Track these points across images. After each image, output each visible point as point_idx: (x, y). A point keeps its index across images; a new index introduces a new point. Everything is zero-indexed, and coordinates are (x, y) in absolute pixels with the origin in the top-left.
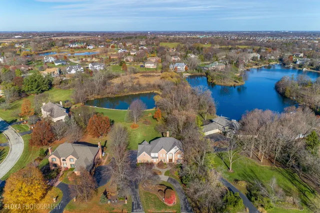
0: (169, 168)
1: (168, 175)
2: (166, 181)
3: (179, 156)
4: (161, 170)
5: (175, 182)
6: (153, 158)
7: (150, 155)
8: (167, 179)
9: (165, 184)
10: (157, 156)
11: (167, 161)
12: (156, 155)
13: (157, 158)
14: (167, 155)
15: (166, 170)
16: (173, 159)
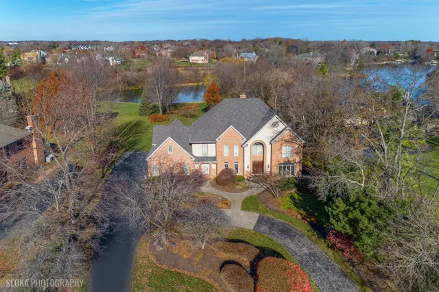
0: (256, 190)
1: (256, 210)
2: (251, 227)
3: (286, 152)
4: (226, 195)
5: (286, 231)
6: (200, 160)
7: (190, 151)
8: (254, 221)
9: (247, 239)
10: (212, 153)
11: (247, 168)
12: (211, 150)
13: (214, 159)
14: (247, 150)
15: (246, 194)
16: (268, 162)
